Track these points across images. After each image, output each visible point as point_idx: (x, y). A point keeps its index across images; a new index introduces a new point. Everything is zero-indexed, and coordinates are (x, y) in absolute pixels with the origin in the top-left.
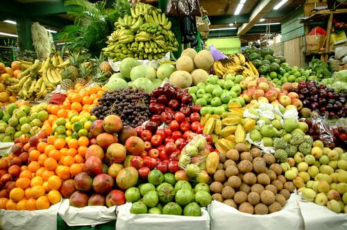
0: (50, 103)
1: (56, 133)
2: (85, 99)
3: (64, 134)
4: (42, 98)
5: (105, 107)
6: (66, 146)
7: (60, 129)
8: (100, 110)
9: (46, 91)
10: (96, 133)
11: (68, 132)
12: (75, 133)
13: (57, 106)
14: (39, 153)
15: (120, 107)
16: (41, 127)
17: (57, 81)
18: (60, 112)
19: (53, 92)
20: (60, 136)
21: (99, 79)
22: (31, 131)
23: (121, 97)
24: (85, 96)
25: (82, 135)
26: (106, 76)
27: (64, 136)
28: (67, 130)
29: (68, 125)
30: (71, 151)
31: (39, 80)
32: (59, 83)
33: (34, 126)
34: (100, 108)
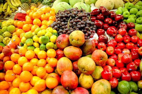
0: (15, 19)
1: (25, 45)
2: (43, 16)
3: (32, 45)
4: (9, 16)
5: (63, 23)
6: (36, 56)
7: (29, 42)
8: (58, 25)
9: (11, 11)
10: (63, 46)
11: (36, 44)
12: (42, 45)
13: (20, 22)
14: (13, 63)
15: (74, 23)
16: (11, 38)
17: (18, 5)
18: (25, 26)
19: (16, 12)
20: (29, 48)
21: (47, 3)
22: (4, 41)
23: (73, 15)
24: (42, 14)
25: (50, 48)
26: (50, 2)
27: (33, 48)
28: (34, 42)
29: (35, 38)
30: (42, 62)
31: (5, 4)
32: (19, 6)
33: (6, 37)
34: (59, 24)
